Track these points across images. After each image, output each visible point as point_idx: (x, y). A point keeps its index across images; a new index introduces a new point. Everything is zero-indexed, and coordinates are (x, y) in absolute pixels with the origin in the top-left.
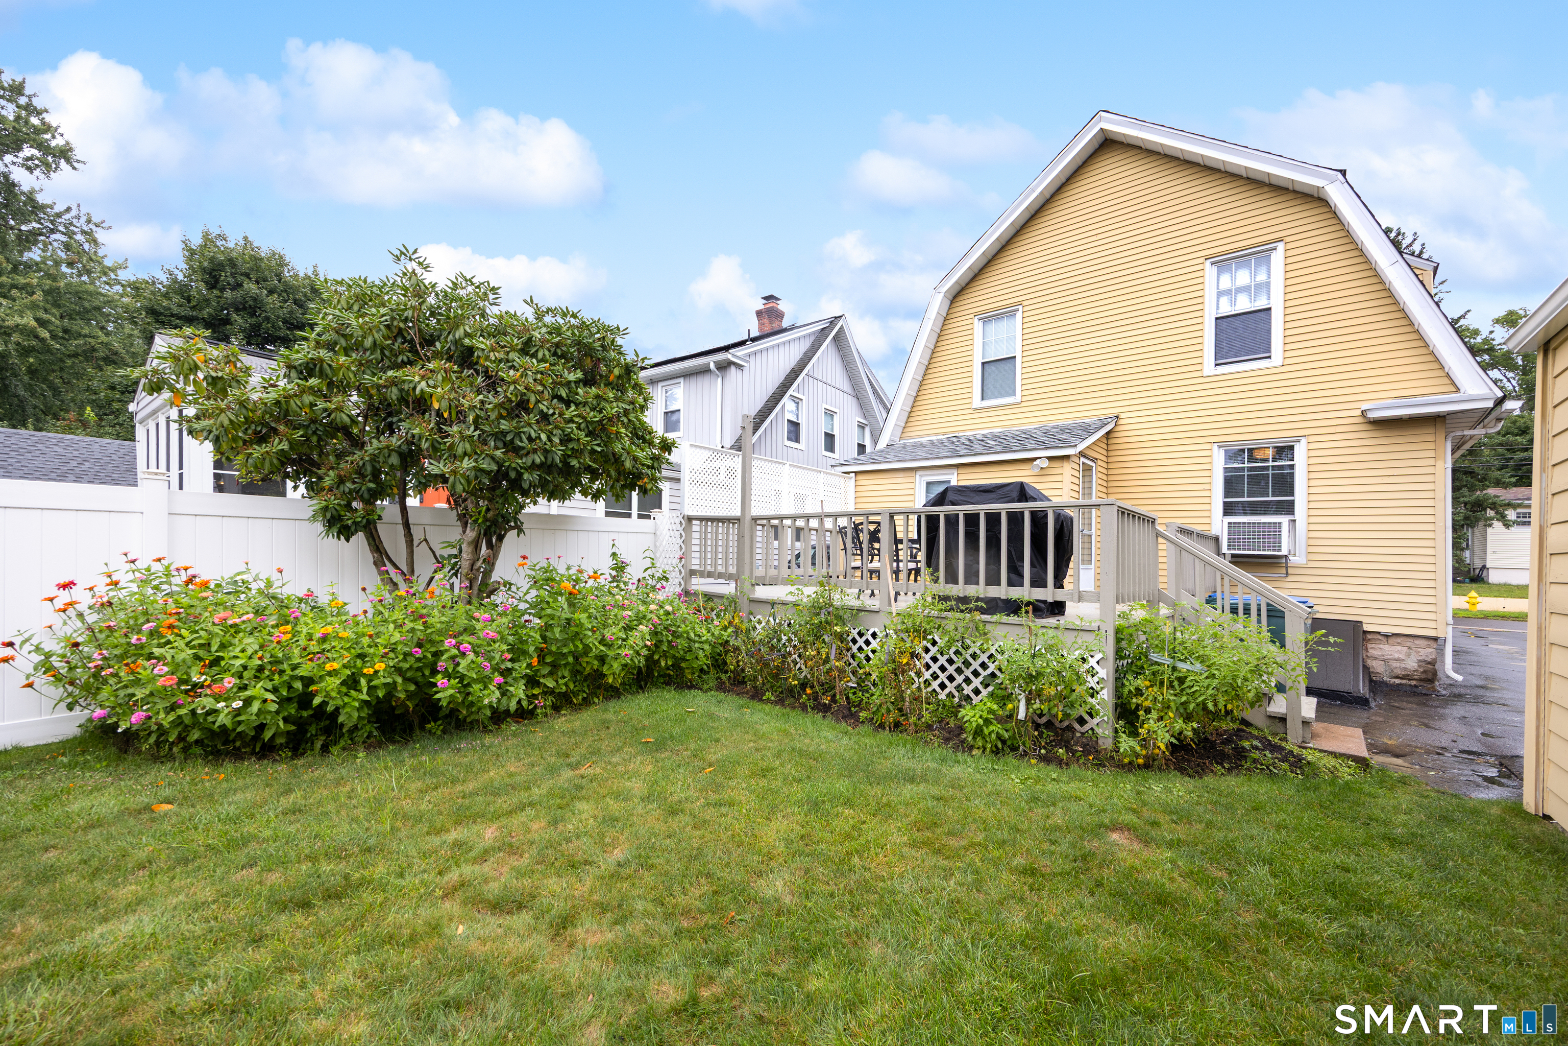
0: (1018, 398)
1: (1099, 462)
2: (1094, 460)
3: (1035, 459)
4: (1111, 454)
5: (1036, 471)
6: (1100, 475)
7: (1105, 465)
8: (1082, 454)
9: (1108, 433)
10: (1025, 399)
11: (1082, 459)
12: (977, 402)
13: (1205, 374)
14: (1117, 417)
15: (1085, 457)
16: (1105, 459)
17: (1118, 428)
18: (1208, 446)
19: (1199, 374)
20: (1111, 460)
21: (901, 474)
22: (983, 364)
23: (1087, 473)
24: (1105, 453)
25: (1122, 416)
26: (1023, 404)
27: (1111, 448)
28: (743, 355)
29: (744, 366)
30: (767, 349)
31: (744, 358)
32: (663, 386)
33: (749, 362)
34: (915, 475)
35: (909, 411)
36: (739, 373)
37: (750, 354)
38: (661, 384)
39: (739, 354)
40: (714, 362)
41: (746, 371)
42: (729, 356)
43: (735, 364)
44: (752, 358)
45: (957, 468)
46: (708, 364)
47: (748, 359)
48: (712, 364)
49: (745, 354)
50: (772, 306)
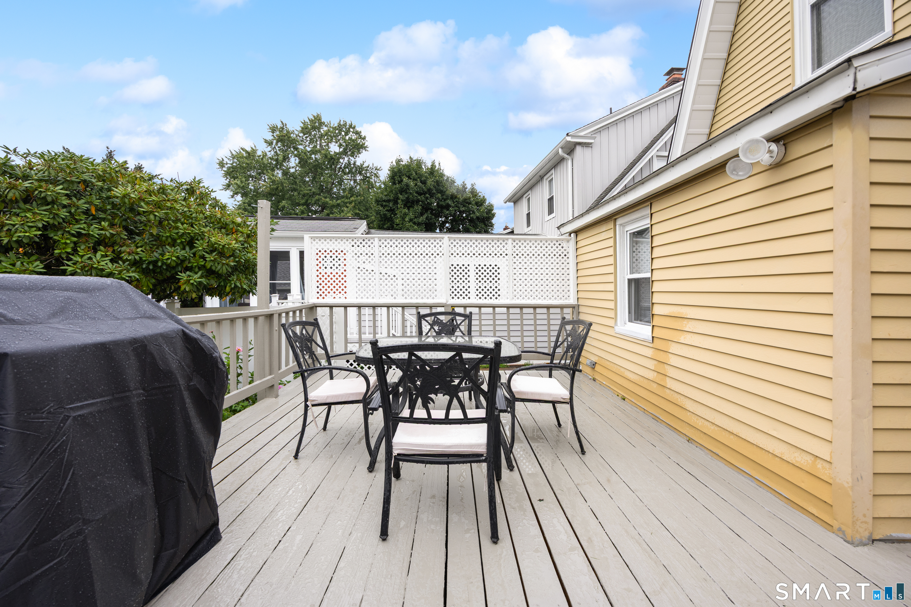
0: (888, 29)
5: (745, 177)
10: (902, 24)
12: (804, 76)
21: (604, 227)
22: (816, 5)
26: (899, 37)
28: (590, 133)
29: (591, 143)
30: (623, 119)
31: (589, 135)
32: (547, 179)
33: (598, 139)
34: (615, 225)
35: (708, 133)
36: (587, 151)
37: (599, 131)
38: (545, 178)
39: (582, 134)
40: (562, 148)
41: (596, 148)
42: (569, 139)
43: (580, 144)
44: (604, 134)
45: (651, 204)
46: (558, 153)
47: (597, 136)
48: (560, 150)
49: (592, 131)
50: (673, 78)
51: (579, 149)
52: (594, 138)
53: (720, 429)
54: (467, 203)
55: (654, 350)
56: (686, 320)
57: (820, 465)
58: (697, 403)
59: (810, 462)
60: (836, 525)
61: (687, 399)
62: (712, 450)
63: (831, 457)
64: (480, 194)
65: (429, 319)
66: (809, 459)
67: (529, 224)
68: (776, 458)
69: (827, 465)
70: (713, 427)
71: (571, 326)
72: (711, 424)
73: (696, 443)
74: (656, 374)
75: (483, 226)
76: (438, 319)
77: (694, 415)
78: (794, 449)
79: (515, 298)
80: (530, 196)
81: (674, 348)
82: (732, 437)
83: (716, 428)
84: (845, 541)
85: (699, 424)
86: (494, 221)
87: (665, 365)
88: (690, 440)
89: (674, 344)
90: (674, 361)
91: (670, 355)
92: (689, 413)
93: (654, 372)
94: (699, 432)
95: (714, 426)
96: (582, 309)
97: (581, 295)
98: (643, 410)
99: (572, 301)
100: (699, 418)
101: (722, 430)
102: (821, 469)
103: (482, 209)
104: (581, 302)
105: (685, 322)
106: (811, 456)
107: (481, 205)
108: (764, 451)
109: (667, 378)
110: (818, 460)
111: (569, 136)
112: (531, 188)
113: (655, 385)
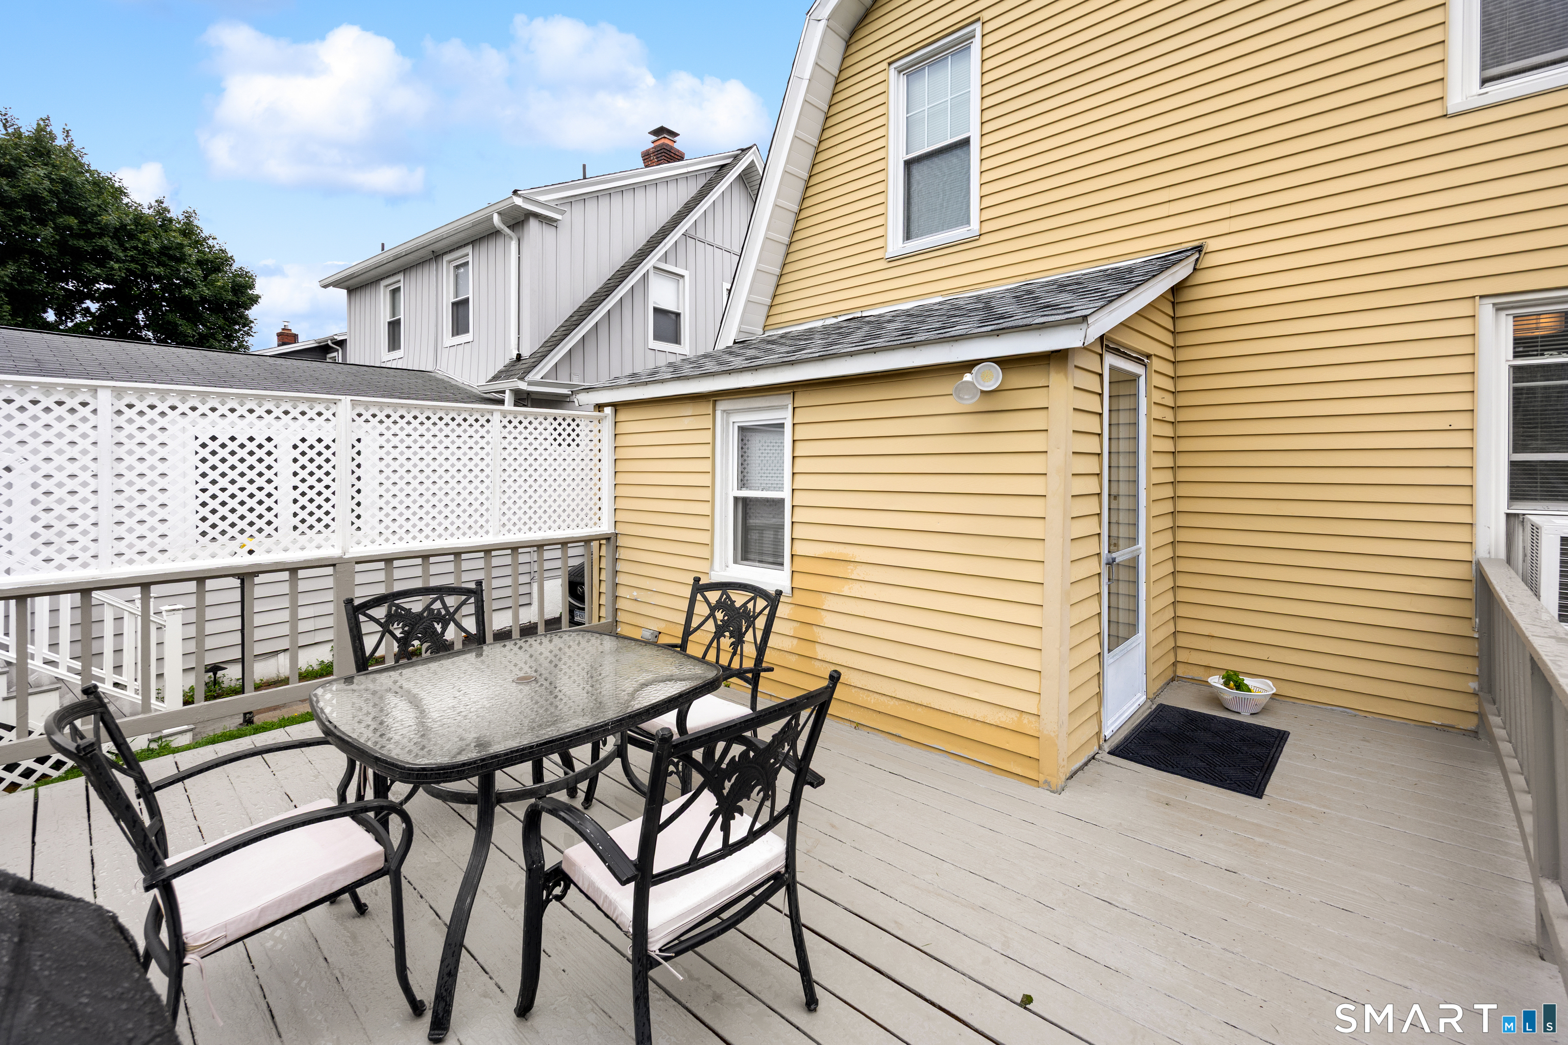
0: (975, 226)
1: (1156, 364)
2: (1142, 359)
3: (969, 366)
4: (1183, 340)
5: (970, 402)
6: (1157, 396)
7: (1168, 369)
8: (1106, 344)
9: (1175, 290)
10: (987, 227)
11: (1111, 360)
12: (896, 244)
13: (1455, 103)
14: (1199, 249)
15: (1118, 352)
16: (1168, 354)
17: (1202, 277)
18: (1464, 309)
19: (1434, 110)
20: (1183, 355)
21: (688, 409)
22: (908, 164)
23: (1123, 389)
24: (1168, 338)
25: (1211, 245)
26: (984, 240)
27: (1182, 326)
28: (554, 200)
29: (556, 220)
30: (609, 193)
31: (553, 204)
32: (450, 262)
33: (568, 214)
34: (714, 410)
35: (778, 273)
36: (549, 232)
37: (570, 201)
38: (446, 258)
39: (542, 198)
40: (499, 213)
41: (564, 229)
42: (518, 201)
43: (536, 215)
44: (578, 208)
45: (794, 393)
46: (491, 218)
47: (566, 208)
48: (496, 217)
49: (558, 199)
50: (663, 144)
51: (533, 224)
52: (563, 213)
53: (903, 702)
54: (172, 258)
55: (794, 606)
56: (852, 564)
57: (1026, 719)
58: (868, 675)
59: (1016, 719)
60: (1041, 778)
61: (852, 671)
62: (891, 732)
63: (1039, 710)
64: (210, 242)
65: (380, 612)
66: (1014, 716)
67: (394, 343)
68: (977, 724)
69: (1033, 719)
70: (892, 702)
71: (719, 593)
72: (889, 698)
73: (865, 728)
74: (795, 641)
75: (221, 322)
76: (398, 606)
77: (862, 691)
78: (998, 709)
79: (504, 530)
80: (401, 284)
81: (830, 603)
82: (920, 709)
83: (897, 703)
84: (1051, 792)
85: (871, 701)
86: (252, 313)
87: (814, 627)
88: (858, 726)
89: (830, 597)
90: (829, 620)
91: (823, 613)
92: (854, 690)
93: (792, 639)
94: (870, 712)
95: (894, 700)
96: (621, 541)
97: (621, 516)
98: (769, 697)
99: (605, 528)
100: (871, 694)
101: (905, 703)
102: (1028, 725)
103: (221, 280)
104: (621, 529)
105: (851, 566)
106: (1017, 712)
107: (217, 269)
108: (962, 719)
109: (817, 645)
110: (1024, 715)
111: (520, 196)
112: (406, 269)
113: (794, 658)
